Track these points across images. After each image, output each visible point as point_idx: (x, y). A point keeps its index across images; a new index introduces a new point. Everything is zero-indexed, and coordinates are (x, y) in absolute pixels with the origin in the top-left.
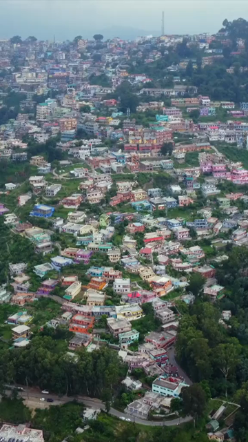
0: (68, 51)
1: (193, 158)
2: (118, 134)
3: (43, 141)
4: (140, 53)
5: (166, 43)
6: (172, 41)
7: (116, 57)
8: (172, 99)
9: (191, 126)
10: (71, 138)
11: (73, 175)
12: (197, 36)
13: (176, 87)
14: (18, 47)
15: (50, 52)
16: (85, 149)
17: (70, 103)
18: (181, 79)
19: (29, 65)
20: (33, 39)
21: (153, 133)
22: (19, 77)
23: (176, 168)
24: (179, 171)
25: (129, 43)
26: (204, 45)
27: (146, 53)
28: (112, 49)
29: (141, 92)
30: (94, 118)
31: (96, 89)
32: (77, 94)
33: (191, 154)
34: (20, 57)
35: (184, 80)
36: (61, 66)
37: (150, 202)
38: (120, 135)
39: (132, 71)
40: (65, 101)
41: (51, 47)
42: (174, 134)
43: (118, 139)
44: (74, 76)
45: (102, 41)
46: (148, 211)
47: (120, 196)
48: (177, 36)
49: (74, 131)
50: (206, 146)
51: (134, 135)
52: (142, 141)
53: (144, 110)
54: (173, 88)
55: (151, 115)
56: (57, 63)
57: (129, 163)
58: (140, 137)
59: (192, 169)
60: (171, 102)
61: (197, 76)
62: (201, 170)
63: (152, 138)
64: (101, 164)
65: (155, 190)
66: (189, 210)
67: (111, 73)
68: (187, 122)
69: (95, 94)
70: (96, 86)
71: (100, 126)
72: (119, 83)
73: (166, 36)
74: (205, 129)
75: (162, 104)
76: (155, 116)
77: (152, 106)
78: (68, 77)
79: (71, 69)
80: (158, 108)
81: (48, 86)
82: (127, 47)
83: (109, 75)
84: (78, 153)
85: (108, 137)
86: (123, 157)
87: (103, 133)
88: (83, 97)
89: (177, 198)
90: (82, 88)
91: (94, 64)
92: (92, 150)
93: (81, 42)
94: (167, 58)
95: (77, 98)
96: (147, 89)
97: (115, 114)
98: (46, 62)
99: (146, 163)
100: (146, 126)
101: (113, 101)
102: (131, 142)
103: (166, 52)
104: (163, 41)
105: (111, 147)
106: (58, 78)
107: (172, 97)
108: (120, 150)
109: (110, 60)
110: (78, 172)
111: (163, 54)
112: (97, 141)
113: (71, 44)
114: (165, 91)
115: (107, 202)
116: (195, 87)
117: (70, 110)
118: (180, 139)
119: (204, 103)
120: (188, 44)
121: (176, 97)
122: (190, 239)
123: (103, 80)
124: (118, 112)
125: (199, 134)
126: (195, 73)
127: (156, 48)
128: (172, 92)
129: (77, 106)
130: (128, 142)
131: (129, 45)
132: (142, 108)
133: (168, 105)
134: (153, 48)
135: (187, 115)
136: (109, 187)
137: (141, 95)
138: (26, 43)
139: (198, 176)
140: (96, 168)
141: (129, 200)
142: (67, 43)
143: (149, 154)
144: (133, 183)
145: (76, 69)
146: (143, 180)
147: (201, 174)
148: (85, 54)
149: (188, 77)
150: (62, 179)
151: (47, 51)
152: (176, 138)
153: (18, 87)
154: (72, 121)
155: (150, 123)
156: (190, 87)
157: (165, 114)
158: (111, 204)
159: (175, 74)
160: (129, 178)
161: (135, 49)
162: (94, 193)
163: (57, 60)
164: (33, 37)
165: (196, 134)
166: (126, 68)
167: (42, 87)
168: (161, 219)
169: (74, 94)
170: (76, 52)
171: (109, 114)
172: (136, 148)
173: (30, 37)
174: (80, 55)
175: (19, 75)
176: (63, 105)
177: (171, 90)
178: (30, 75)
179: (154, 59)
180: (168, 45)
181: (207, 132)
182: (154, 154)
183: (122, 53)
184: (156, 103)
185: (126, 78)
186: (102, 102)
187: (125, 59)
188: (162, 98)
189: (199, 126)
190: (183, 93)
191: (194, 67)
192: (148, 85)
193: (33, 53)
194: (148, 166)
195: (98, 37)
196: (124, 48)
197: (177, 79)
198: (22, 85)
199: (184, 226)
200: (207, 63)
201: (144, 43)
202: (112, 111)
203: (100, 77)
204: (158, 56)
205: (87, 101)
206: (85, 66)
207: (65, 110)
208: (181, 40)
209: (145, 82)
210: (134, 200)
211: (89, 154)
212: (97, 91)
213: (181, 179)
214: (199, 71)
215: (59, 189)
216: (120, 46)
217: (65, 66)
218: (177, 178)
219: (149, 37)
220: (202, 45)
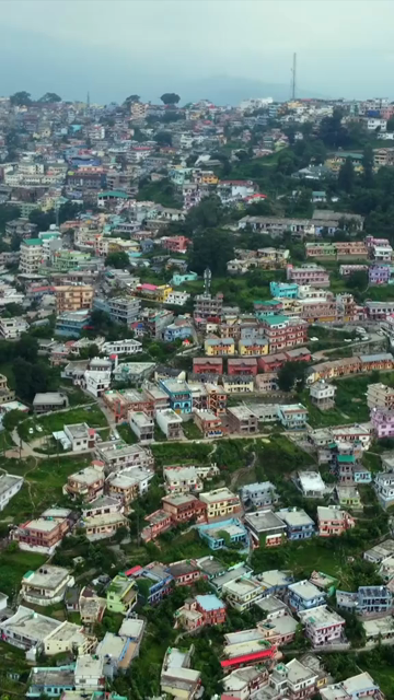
0: (112, 124)
1: (354, 393)
2: (182, 328)
3: (14, 335)
4: (247, 132)
5: (299, 117)
6: (311, 111)
7: (200, 139)
8: (308, 244)
9: (349, 309)
10: (76, 330)
11: (58, 445)
12: (362, 103)
13: (318, 214)
14: (22, 114)
15: (79, 123)
16: (100, 368)
17: (92, 240)
18: (329, 197)
19: (35, 150)
20: (54, 98)
21: (261, 331)
22: (10, 173)
23: (315, 425)
24: (320, 435)
25: (227, 112)
26: (377, 123)
27: (258, 134)
28: (194, 123)
29: (242, 225)
30: (133, 283)
31: (147, 210)
32: (107, 221)
33: (348, 382)
34: (24, 131)
35: (335, 200)
36: (94, 153)
37: (246, 524)
38: (186, 332)
39: (226, 172)
40: (82, 234)
41: (81, 114)
42: (311, 331)
43: (180, 340)
44: (116, 174)
45: (176, 105)
46: (242, 552)
47: (170, 511)
48: (320, 103)
49: (85, 312)
50: (385, 362)
51: (217, 333)
52: (237, 348)
53: (244, 270)
54: (309, 217)
55: (260, 282)
56: (89, 145)
57: (201, 412)
58: (230, 340)
59: (352, 431)
60: (305, 250)
61: (363, 190)
62: (373, 432)
63: (259, 342)
64: (132, 414)
65: (259, 488)
66: (343, 549)
67: (182, 178)
68: (341, 300)
69: (144, 223)
70: (149, 204)
71: (144, 305)
72: (198, 199)
73: (300, 101)
74: (379, 316)
75: (286, 254)
76: (269, 285)
77: (262, 259)
78: (104, 175)
79: (113, 159)
80: (278, 266)
81: (64, 193)
82: (222, 119)
83: (178, 181)
84: (83, 377)
85: (158, 336)
86: (187, 395)
87: (148, 325)
88: (119, 227)
89: (313, 514)
90: (119, 208)
91: (158, 150)
92: (118, 368)
93: (136, 107)
94: (299, 148)
95: (107, 230)
96: (253, 219)
97: (178, 279)
98: (69, 143)
99: (241, 412)
100: (247, 308)
101: (181, 240)
102: (209, 351)
103: (299, 136)
104: (293, 112)
105: (163, 361)
106: (86, 177)
107: (309, 238)
108: (183, 374)
109: (189, 144)
110: (72, 438)
111: (291, 140)
112: (132, 346)
113: (119, 110)
114: (293, 224)
115: (135, 532)
116: (358, 217)
117: (88, 256)
118: (324, 342)
119: (378, 254)
120: (343, 121)
121: (316, 240)
122: (345, 646)
123: (164, 192)
124: (188, 272)
125: (366, 330)
126: (358, 184)
127: (279, 126)
128: (309, 227)
129: (106, 248)
130: (202, 352)
131: (227, 117)
132: (241, 264)
133: (299, 258)
134: (272, 124)
135: (341, 282)
136: (144, 486)
137: (241, 230)
138: (39, 105)
139: (367, 448)
140: (121, 421)
141: (193, 520)
142: (112, 108)
143: (250, 386)
144: (204, 471)
145: (121, 159)
146: (230, 462)
147: (373, 443)
148: (142, 130)
149: (343, 192)
150: (30, 459)
151: (75, 123)
152: (315, 339)
153: (5, 193)
154: (81, 292)
155: (257, 304)
156: (349, 216)
157: (291, 281)
158: (146, 535)
159: (315, 185)
160: (196, 457)
161: (238, 124)
162: (103, 509)
163: (88, 140)
164: (54, 95)
165: (361, 330)
166: (214, 168)
167: (51, 194)
168: (273, 578)
169: (102, 220)
170: (126, 127)
171: (165, 277)
172: (220, 369)
173: (49, 95)
174: (132, 132)
175: (11, 169)
176: (77, 243)
177: (305, 222)
178: (32, 169)
179: (273, 149)
180: (302, 120)
181: (386, 325)
182: (262, 385)
183: (213, 132)
184: (271, 251)
185: (213, 188)
186: (157, 242)
187: (217, 143)
188: (286, 241)
189: (368, 310)
190: (333, 230)
191: (357, 169)
192: (257, 210)
193: (48, 125)
194: (246, 422)
195: (170, 99)
196: (217, 122)
197: (319, 197)
198: (14, 190)
199: (331, 604)
200: (383, 163)
201: (255, 114)
202: (175, 268)
203: (159, 184)
204: (281, 142)
205: (126, 237)
206: (138, 155)
207: (79, 257)
208: (328, 111)
209: (250, 202)
210: (207, 520)
211: (107, 383)
212: (149, 215)
213: (324, 458)
214: (367, 178)
215: (15, 490)
216: (209, 118)
217: (101, 154)
218: (316, 454)
219: (267, 101)
220: (373, 124)
